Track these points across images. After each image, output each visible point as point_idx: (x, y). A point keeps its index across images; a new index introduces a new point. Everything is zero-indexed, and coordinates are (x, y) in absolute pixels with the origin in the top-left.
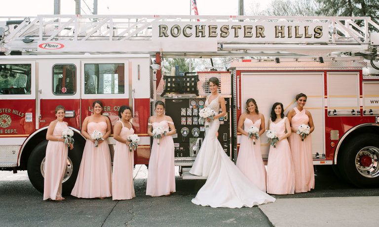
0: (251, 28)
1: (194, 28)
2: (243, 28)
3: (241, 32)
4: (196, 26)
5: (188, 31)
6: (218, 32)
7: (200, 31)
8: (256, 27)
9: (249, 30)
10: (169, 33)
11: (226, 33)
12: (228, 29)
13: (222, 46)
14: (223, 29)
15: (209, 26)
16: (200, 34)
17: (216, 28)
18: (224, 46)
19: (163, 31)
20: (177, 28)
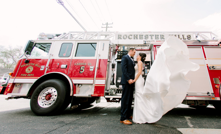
0: (158, 36)
1: (133, 36)
2: (155, 36)
3: (154, 37)
4: (134, 35)
5: (131, 37)
6: (144, 37)
7: (136, 37)
8: (160, 35)
9: (157, 36)
10: (122, 37)
11: (147, 38)
12: (148, 36)
13: (145, 42)
14: (146, 36)
15: (140, 35)
16: (136, 38)
17: (143, 36)
18: (146, 42)
19: (119, 37)
20: (126, 36)
